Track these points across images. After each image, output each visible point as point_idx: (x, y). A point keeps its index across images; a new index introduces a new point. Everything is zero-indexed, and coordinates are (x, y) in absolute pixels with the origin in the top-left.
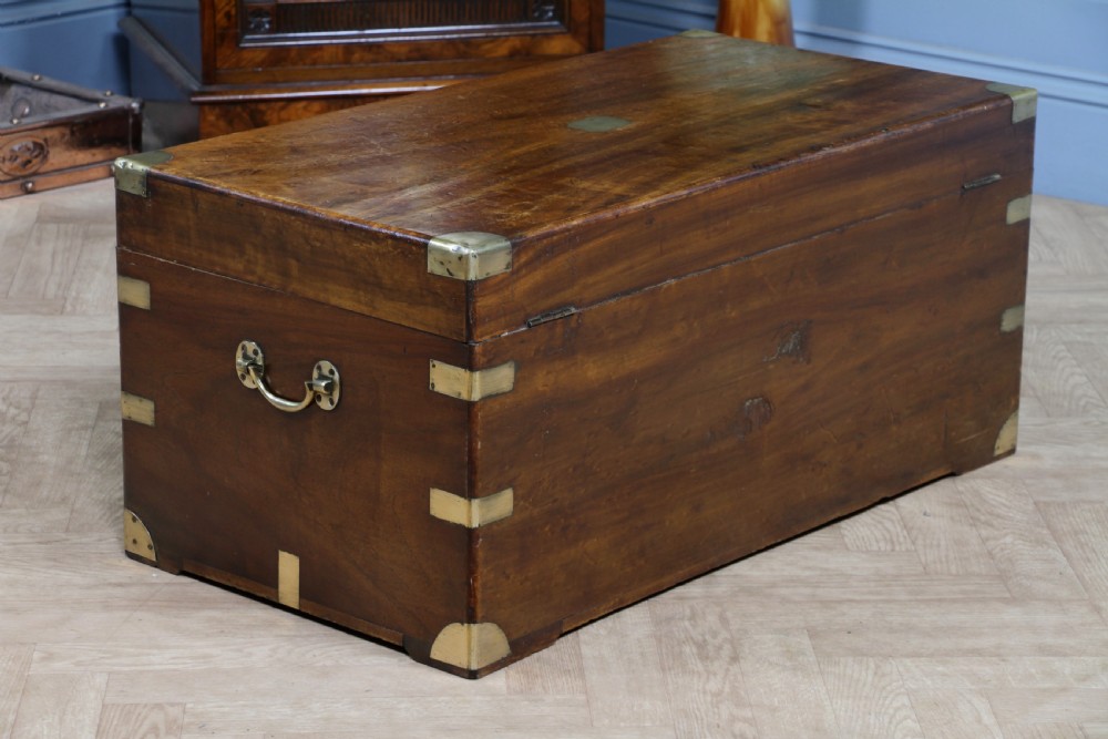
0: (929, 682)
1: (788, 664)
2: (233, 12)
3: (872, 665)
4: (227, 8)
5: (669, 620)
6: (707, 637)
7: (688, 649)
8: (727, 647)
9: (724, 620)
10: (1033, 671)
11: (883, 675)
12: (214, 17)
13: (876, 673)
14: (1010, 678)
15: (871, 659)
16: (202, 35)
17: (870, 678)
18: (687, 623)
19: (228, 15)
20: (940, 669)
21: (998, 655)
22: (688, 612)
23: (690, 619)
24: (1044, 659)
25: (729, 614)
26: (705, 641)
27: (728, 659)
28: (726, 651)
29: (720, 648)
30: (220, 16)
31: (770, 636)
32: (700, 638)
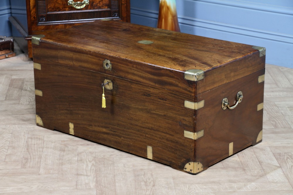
0: (201, 190)
1: (167, 186)
2: (36, 17)
3: (188, 186)
4: (34, 16)
5: (138, 175)
6: (147, 180)
7: (143, 183)
8: (152, 182)
9: (152, 175)
10: (227, 187)
11: (190, 189)
12: (31, 18)
13: (188, 188)
14: (221, 189)
15: (187, 185)
16: (28, 23)
17: (187, 190)
18: (143, 176)
19: (34, 17)
20: (205, 187)
21: (219, 183)
22: (143, 173)
23: (144, 175)
24: (230, 183)
25: (153, 174)
26: (147, 181)
27: (152, 186)
28: (152, 183)
29: (150, 183)
30: (32, 18)
31: (163, 179)
32: (146, 180)
